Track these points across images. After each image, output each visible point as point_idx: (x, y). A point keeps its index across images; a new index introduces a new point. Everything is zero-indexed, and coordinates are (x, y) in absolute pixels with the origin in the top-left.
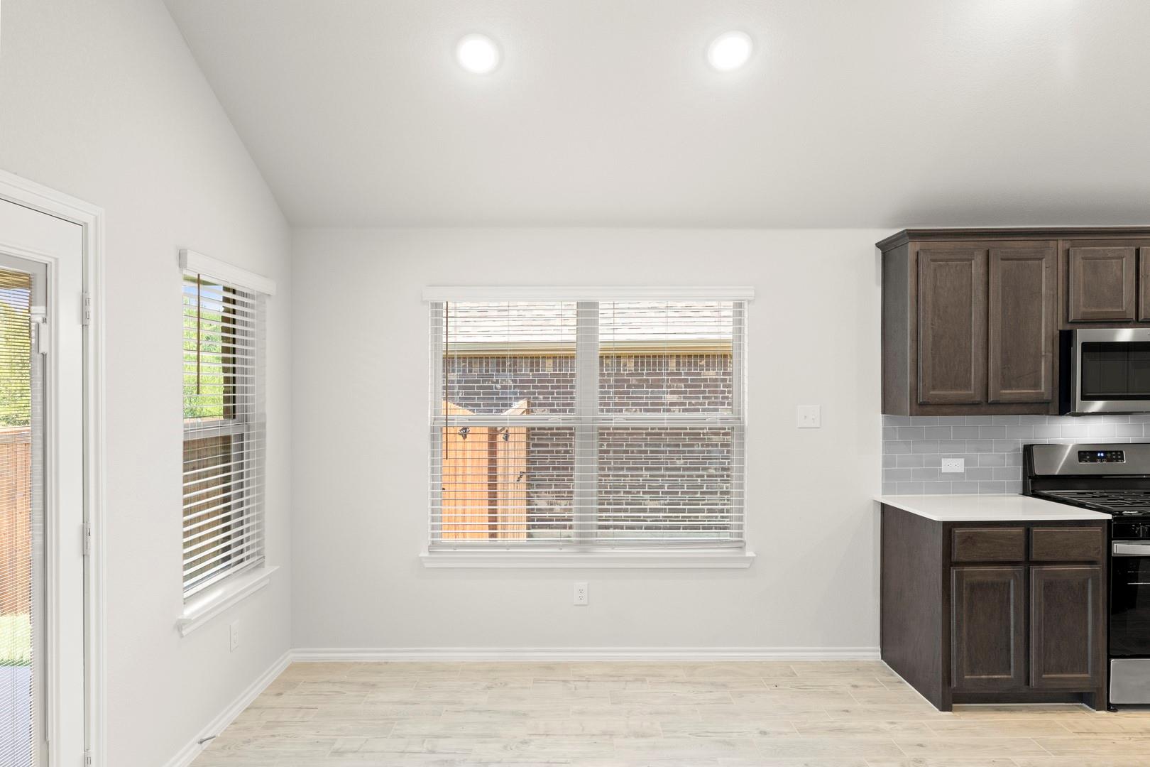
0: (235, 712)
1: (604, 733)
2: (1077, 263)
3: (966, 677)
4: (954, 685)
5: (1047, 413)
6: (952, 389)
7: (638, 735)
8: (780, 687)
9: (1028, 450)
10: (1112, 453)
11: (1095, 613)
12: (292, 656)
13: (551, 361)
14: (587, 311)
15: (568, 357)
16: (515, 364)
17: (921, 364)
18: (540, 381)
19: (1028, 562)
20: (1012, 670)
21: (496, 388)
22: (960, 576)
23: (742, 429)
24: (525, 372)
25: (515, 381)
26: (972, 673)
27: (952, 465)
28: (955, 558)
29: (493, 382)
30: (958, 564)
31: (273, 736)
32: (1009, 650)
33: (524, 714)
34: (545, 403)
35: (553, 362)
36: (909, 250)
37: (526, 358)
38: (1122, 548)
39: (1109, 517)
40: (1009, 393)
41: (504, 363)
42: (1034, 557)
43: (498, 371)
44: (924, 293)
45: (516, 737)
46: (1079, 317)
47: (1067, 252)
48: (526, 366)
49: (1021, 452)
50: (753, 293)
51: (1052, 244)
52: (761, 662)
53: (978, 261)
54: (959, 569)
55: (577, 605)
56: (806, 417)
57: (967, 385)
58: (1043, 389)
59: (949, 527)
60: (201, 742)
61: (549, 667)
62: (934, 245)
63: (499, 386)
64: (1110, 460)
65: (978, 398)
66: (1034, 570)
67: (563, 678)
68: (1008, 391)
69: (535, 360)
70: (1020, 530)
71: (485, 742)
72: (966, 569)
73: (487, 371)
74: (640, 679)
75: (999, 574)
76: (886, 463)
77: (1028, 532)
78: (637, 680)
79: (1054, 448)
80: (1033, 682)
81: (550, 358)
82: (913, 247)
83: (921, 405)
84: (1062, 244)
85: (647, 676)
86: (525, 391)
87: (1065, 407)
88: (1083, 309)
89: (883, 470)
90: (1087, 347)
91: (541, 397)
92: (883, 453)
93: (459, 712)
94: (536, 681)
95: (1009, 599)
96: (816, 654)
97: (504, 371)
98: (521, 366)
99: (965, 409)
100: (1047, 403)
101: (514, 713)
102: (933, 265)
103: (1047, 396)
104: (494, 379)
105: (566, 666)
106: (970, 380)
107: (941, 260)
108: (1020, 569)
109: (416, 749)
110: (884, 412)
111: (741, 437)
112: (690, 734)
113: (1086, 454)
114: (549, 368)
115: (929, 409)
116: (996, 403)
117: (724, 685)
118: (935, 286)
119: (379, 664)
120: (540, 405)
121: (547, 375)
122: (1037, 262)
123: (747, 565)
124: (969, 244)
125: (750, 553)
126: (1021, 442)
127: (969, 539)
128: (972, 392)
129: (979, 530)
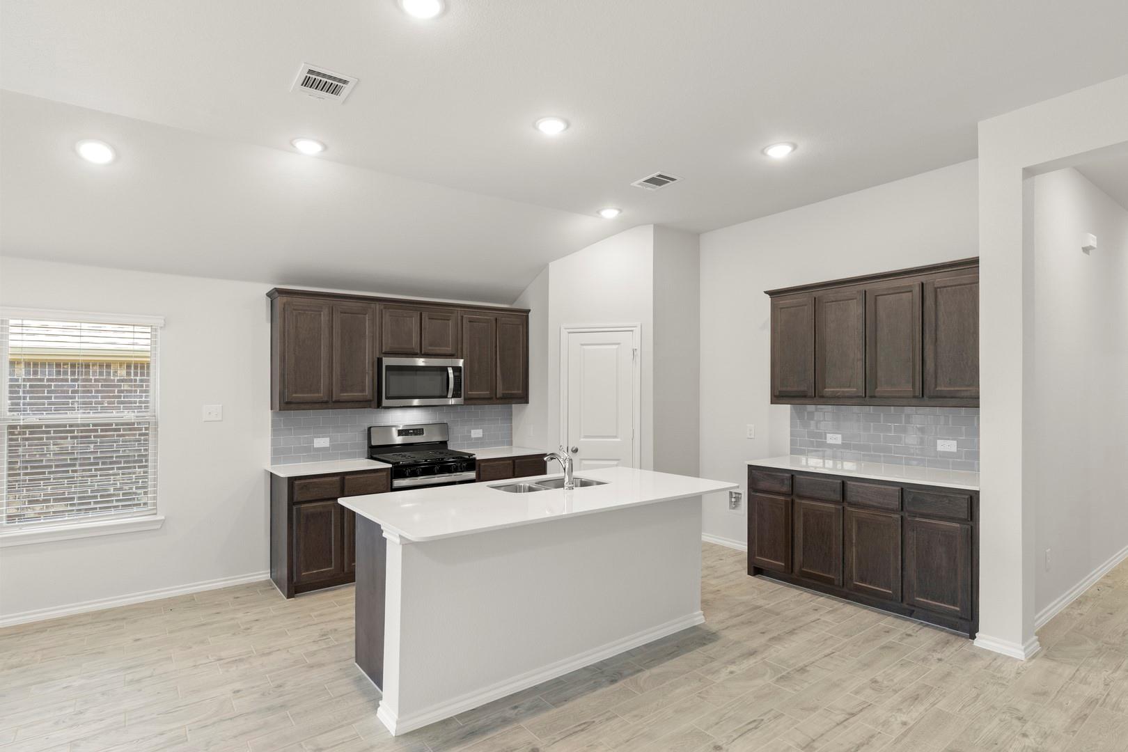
2: (387, 318)
3: (303, 574)
4: (295, 580)
5: (370, 407)
6: (308, 393)
9: (370, 430)
10: (418, 430)
17: (287, 377)
20: (333, 564)
22: (298, 510)
23: (156, 423)
26: (307, 570)
27: (322, 442)
28: (295, 500)
30: (294, 504)
32: (331, 552)
36: (278, 301)
38: (400, 483)
39: (390, 466)
40: (346, 395)
42: (346, 494)
44: (288, 331)
46: (388, 350)
47: (381, 311)
49: (366, 432)
50: (162, 321)
51: (373, 305)
53: (327, 311)
54: (298, 506)
56: (210, 413)
57: (318, 391)
58: (367, 394)
59: (292, 481)
62: (296, 300)
64: (416, 434)
65: (326, 399)
68: (345, 394)
70: (337, 478)
72: (302, 506)
75: (324, 507)
76: (272, 440)
77: (342, 479)
80: (346, 569)
82: (279, 298)
83: (288, 403)
84: (378, 306)
87: (379, 403)
88: (389, 346)
89: (272, 449)
90: (389, 368)
92: (271, 436)
95: (331, 521)
96: (219, 584)
99: (317, 405)
100: (370, 401)
103: (369, 397)
106: (320, 387)
107: (301, 310)
110: (272, 409)
111: (156, 430)
113: (404, 431)
115: (292, 406)
118: (296, 327)
122: (362, 316)
123: (159, 527)
124: (320, 301)
125: (160, 517)
126: (366, 425)
127: (305, 487)
128: (321, 395)
129: (311, 481)
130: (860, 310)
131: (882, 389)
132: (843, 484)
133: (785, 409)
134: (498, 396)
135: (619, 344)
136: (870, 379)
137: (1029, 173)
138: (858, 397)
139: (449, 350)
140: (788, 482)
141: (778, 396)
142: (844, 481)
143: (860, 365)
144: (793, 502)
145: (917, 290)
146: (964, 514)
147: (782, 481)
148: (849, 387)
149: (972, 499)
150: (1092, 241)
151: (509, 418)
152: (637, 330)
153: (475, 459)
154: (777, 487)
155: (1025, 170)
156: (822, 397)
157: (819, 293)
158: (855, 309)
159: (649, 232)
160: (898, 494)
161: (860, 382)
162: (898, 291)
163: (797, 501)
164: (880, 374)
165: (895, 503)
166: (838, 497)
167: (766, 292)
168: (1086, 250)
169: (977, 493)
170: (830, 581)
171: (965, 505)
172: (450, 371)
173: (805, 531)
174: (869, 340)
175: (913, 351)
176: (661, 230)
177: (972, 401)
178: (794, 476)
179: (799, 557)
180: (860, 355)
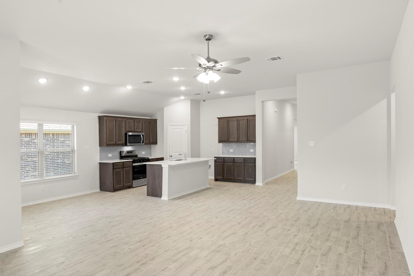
2: (127, 122)
4: (115, 188)
5: (123, 146)
6: (111, 142)
9: (120, 152)
10: (131, 152)
11: (131, 175)
14: (40, 126)
17: (107, 138)
19: (123, 168)
20: (122, 185)
26: (117, 186)
27: (110, 155)
28: (114, 168)
30: (114, 169)
32: (121, 181)
36: (105, 119)
38: (134, 164)
39: (132, 160)
42: (124, 167)
44: (107, 126)
47: (126, 121)
49: (119, 153)
50: (77, 124)
53: (115, 121)
57: (113, 142)
59: (113, 163)
62: (109, 118)
66: (124, 169)
68: (119, 142)
72: (116, 170)
75: (120, 170)
76: (100, 155)
77: (123, 163)
79: (123, 151)
80: (124, 186)
82: (105, 118)
83: (107, 145)
84: (125, 119)
87: (126, 145)
88: (128, 130)
90: (129, 136)
95: (121, 174)
100: (124, 144)
102: (108, 121)
103: (124, 143)
106: (114, 140)
107: (110, 121)
108: (122, 169)
110: (99, 146)
113: (128, 152)
115: (108, 145)
116: (117, 144)
118: (109, 125)
122: (122, 122)
123: (77, 177)
124: (113, 118)
125: (77, 175)
126: (119, 151)
127: (116, 165)
128: (114, 143)
129: (117, 164)
130: (236, 123)
131: (241, 139)
132: (234, 159)
133: (221, 144)
134: (151, 142)
135: (182, 129)
136: (238, 137)
137: (263, 102)
138: (236, 141)
139: (140, 130)
140: (223, 160)
141: (220, 141)
142: (234, 158)
143: (236, 134)
144: (224, 164)
145: (246, 120)
146: (254, 162)
147: (222, 160)
148: (234, 139)
149: (255, 159)
150: (276, 110)
151: (150, 148)
152: (187, 125)
153: (149, 159)
154: (220, 161)
155: (262, 101)
156: (229, 141)
157: (228, 119)
158: (235, 123)
159: (190, 101)
160: (243, 160)
161: (237, 138)
162: (243, 120)
163: (225, 163)
164: (240, 136)
165: (243, 161)
166: (233, 162)
167: (217, 118)
168: (276, 112)
169: (256, 158)
170: (231, 179)
171: (254, 160)
172: (141, 136)
173: (226, 169)
174: (238, 130)
175: (246, 131)
176: (192, 101)
177: (254, 141)
178: (224, 158)
179: (225, 175)
180: (236, 133)
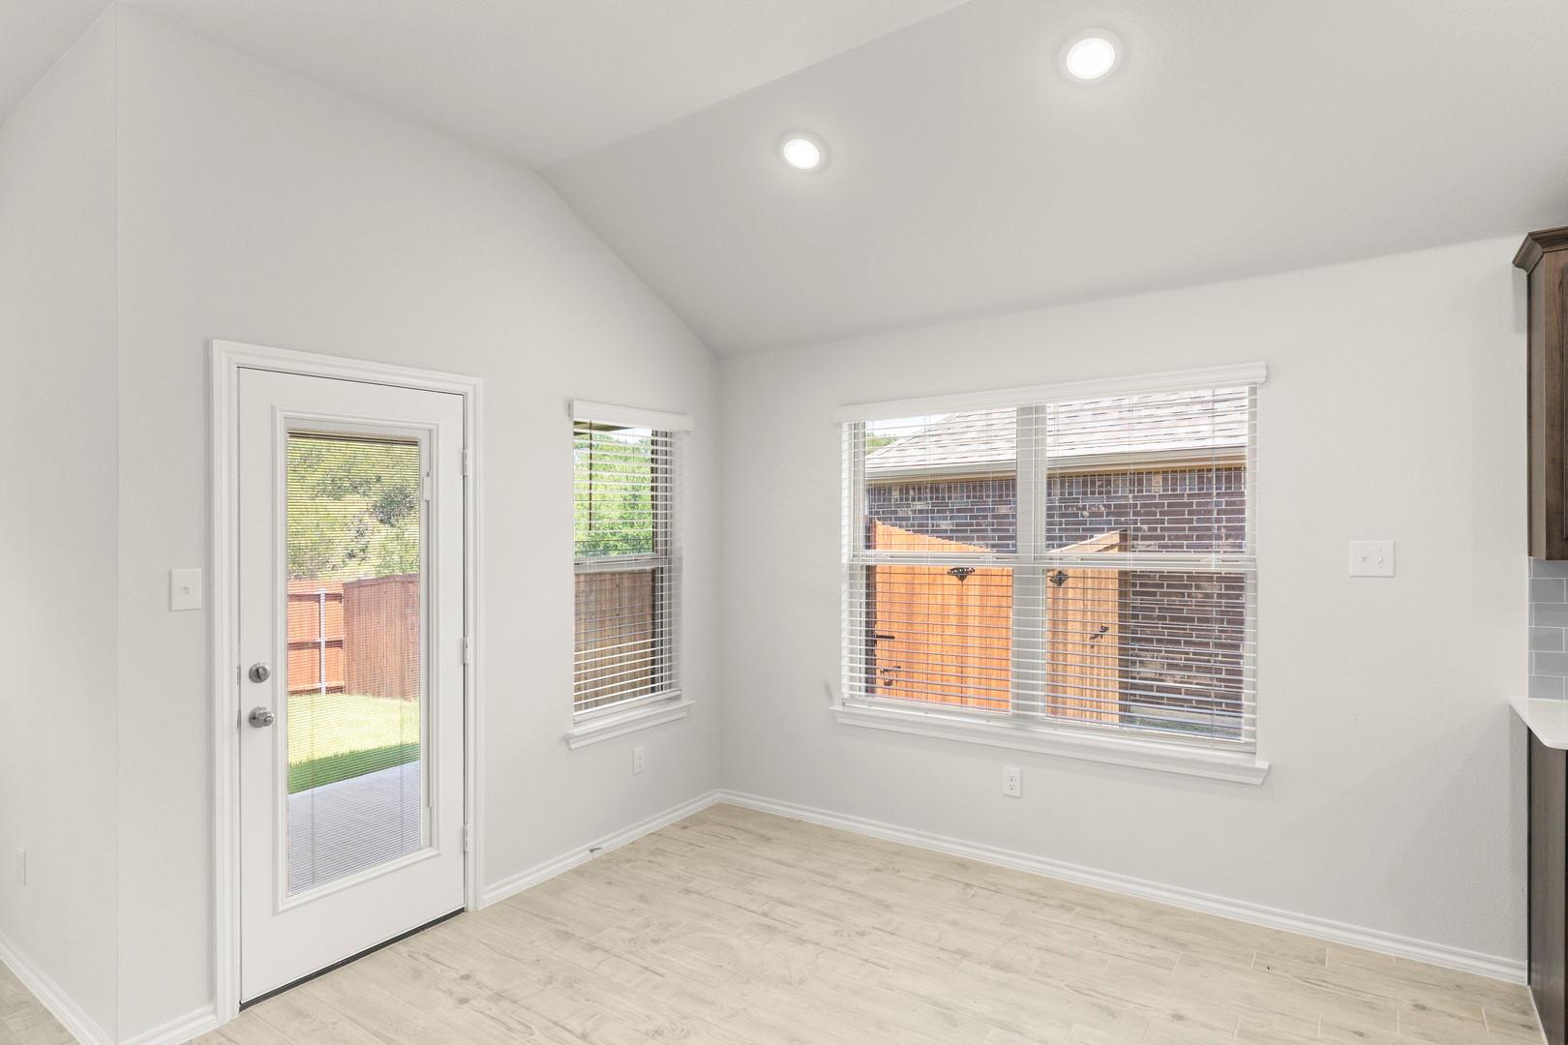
0: (637, 832)
1: (958, 952)
7: (998, 966)
8: (1274, 971)
12: (719, 796)
13: (1159, 478)
14: (1031, 417)
15: (1185, 471)
16: (1108, 483)
18: (1144, 506)
21: (1082, 516)
24: (1125, 495)
25: (1108, 507)
29: (1078, 508)
31: (650, 862)
33: (887, 906)
34: (1151, 536)
35: (1163, 479)
36: (1544, 267)
37: (1124, 474)
41: (1093, 483)
43: (1085, 493)
45: (856, 926)
48: (1124, 485)
50: (1263, 372)
52: (1279, 932)
55: (1006, 795)
56: (1364, 559)
60: (592, 851)
61: (963, 865)
63: (1086, 513)
67: (967, 881)
69: (1138, 477)
71: (822, 921)
73: (1070, 494)
74: (1066, 907)
76: (1537, 641)
78: (1062, 907)
81: (1158, 473)
82: (1553, 261)
85: (1077, 904)
86: (1123, 519)
89: (1530, 654)
91: (1145, 527)
92: (1530, 623)
93: (825, 885)
94: (935, 877)
96: (1388, 944)
97: (1093, 493)
98: (1117, 486)
101: (878, 902)
104: (1080, 504)
105: (984, 869)
109: (755, 908)
110: (1533, 554)
112: (1066, 986)
114: (1157, 486)
117: (1182, 945)
119: (792, 821)
120: (1144, 538)
121: (1155, 497)
123: (1258, 781)
125: (1262, 764)
